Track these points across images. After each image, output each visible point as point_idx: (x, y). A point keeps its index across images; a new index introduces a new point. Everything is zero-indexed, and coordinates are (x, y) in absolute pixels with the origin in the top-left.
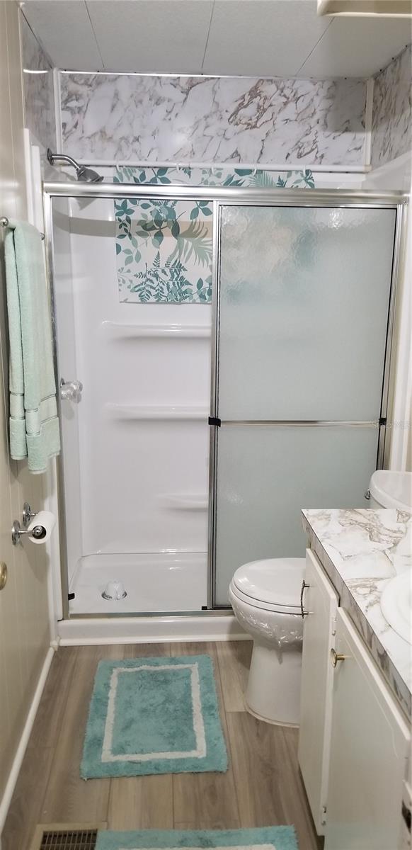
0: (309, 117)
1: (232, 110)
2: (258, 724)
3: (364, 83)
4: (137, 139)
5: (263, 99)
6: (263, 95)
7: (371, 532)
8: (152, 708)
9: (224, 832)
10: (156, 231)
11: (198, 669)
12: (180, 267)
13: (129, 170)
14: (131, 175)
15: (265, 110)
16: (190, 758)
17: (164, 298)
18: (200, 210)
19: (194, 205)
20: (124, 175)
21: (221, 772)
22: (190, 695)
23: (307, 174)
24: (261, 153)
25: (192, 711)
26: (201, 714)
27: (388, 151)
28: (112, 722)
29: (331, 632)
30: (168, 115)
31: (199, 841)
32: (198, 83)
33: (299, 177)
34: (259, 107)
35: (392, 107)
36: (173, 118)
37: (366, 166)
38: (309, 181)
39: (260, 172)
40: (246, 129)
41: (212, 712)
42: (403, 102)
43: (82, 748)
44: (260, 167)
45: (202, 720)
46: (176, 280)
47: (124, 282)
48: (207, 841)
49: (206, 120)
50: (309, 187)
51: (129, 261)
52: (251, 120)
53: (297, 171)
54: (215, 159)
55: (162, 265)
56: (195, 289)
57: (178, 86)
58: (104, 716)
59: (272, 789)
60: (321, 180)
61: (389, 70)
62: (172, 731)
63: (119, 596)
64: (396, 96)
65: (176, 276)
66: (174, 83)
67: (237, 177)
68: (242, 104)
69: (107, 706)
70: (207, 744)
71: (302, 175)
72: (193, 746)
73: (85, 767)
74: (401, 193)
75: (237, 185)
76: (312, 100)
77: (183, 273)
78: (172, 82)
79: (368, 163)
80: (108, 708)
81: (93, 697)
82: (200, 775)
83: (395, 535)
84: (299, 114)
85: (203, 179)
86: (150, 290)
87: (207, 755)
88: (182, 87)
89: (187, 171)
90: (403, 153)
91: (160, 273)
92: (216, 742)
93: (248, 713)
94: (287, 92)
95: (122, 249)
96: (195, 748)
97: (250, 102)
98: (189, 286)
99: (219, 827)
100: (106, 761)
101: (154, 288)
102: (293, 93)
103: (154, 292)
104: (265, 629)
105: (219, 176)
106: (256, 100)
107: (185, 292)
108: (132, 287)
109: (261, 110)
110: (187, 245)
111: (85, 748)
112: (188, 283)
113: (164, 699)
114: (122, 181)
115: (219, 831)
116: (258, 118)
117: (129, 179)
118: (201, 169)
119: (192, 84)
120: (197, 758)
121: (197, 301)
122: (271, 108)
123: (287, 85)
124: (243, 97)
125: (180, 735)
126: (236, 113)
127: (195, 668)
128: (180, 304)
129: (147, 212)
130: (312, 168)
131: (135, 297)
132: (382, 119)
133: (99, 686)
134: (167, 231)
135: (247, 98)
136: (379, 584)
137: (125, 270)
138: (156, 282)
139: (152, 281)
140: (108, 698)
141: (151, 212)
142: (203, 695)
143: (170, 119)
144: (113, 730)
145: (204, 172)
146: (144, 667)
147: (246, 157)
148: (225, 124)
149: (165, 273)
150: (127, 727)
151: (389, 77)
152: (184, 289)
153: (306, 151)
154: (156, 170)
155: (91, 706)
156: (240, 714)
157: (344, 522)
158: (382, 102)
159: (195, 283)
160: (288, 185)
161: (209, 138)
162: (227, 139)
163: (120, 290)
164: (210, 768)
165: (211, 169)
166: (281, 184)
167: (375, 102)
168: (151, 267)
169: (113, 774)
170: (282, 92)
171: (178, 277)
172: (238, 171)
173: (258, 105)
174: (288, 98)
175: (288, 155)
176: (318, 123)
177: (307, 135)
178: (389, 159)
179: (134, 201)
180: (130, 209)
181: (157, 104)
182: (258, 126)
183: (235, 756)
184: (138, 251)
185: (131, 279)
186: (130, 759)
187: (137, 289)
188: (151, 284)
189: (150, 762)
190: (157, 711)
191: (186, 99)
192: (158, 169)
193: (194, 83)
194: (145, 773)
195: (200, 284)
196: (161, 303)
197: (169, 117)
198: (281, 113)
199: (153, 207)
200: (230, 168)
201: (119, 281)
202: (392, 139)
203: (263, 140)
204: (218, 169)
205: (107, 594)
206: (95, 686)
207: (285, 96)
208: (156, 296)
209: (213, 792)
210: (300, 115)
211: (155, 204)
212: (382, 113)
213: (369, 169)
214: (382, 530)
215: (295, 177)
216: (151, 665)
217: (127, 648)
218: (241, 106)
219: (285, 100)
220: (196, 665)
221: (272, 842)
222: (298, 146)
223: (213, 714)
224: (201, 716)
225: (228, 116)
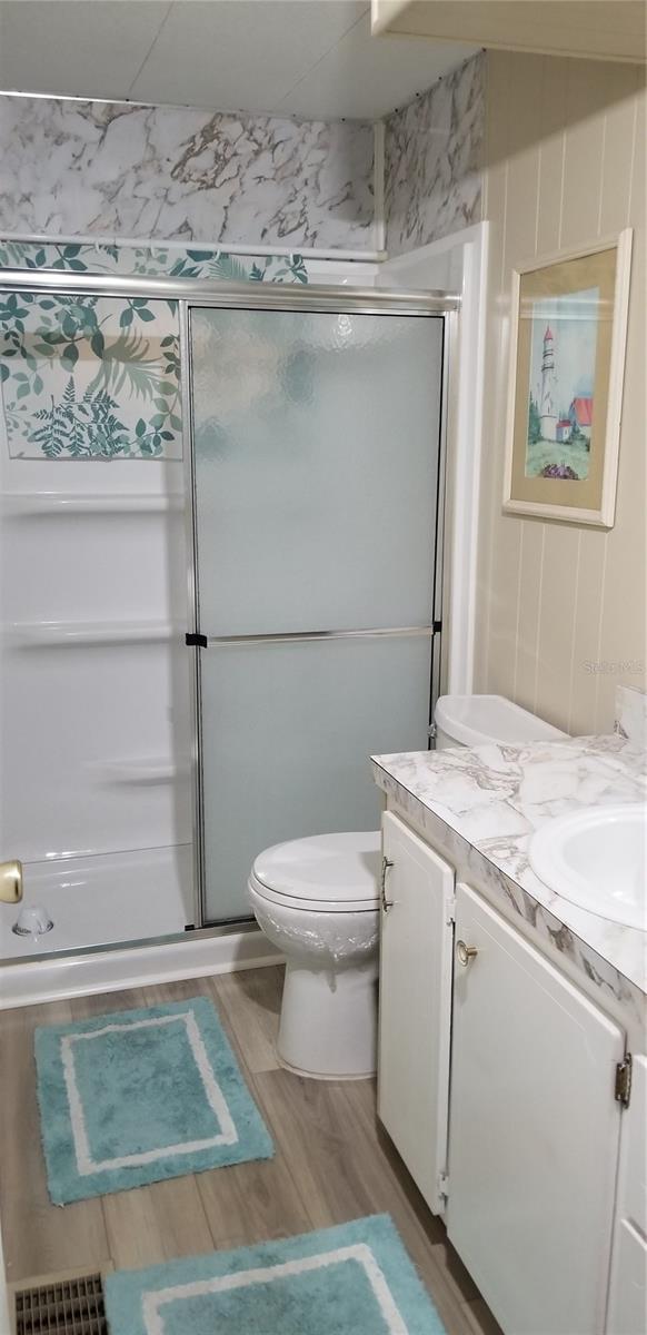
0: (292, 174)
1: (176, 159)
2: (303, 1084)
3: (371, 129)
4: (27, 198)
5: (222, 144)
6: (223, 137)
7: (477, 777)
8: (138, 1086)
9: (293, 1240)
10: (65, 345)
11: (195, 1019)
12: (108, 402)
13: (18, 247)
14: (22, 256)
15: (226, 161)
16: (216, 1147)
17: (84, 451)
18: (135, 312)
19: (126, 305)
20: (9, 254)
21: (266, 1159)
22: (192, 1057)
23: (296, 262)
24: (224, 226)
25: (201, 1080)
26: (214, 1082)
27: (415, 230)
28: (81, 1115)
29: (446, 919)
30: (75, 162)
31: (259, 1260)
32: (121, 114)
33: (282, 265)
34: (217, 156)
35: (419, 167)
36: (84, 166)
37: (379, 251)
38: (298, 272)
39: (225, 255)
40: (199, 189)
41: (233, 1077)
42: (439, 160)
43: (44, 1161)
44: (225, 248)
45: (219, 1091)
46: (103, 421)
47: (16, 425)
48: (270, 1257)
49: (136, 172)
50: (298, 281)
51: (23, 391)
52: (206, 174)
53: (280, 257)
54: (153, 234)
55: (79, 398)
56: (132, 435)
57: (89, 117)
58: (66, 1109)
59: (345, 1169)
60: (317, 271)
61: (411, 111)
62: (178, 1114)
63: (44, 928)
64: (425, 151)
65: (102, 415)
66: (84, 111)
67: (190, 263)
68: (191, 149)
69: (66, 1093)
70: (236, 1124)
71: (288, 263)
72: (216, 1129)
73: (56, 1187)
74: (441, 294)
75: (191, 274)
76: (296, 150)
77: (112, 411)
78: (80, 109)
79: (382, 248)
80: (69, 1096)
81: (40, 1084)
82: (236, 1168)
83: (509, 778)
84: (277, 170)
85: (137, 264)
86: (60, 437)
87: (239, 1138)
88: (97, 121)
89: (112, 251)
90: (444, 235)
91: (75, 410)
92: (248, 1118)
93: (284, 1070)
94: (258, 135)
95: (12, 373)
96: (219, 1132)
97: (203, 147)
98: (123, 432)
99: (282, 1235)
100: (87, 1173)
101: (67, 435)
102: (268, 138)
103: (66, 441)
104: (313, 939)
105: (162, 260)
106: (213, 145)
107: (118, 440)
108: (30, 435)
109: (221, 161)
110: (117, 368)
111: (48, 1161)
112: (121, 427)
113: (153, 1069)
114: (7, 264)
115: (283, 1240)
116: (217, 174)
117: (18, 262)
118: (133, 248)
119: (112, 115)
120: (225, 1145)
121: (137, 455)
122: (235, 159)
123: (258, 125)
124: (193, 139)
125: (191, 1115)
126: (182, 163)
127: (189, 1018)
128: (109, 460)
129: (50, 314)
130: (304, 252)
131: (36, 449)
132: (401, 182)
133: (44, 1066)
134: (84, 347)
135: (199, 141)
136: (519, 843)
137: (17, 407)
138: (70, 426)
139: (62, 424)
140: (64, 1082)
141: (56, 314)
142: (211, 1055)
143: (79, 169)
144: (85, 1127)
145: (139, 254)
146: (109, 1029)
147: (201, 232)
148: (167, 180)
149: (84, 412)
150: (108, 1117)
151: (411, 123)
152: (116, 435)
153: (291, 227)
154: (62, 249)
155: (41, 1096)
156: (272, 1073)
157: (437, 768)
158: (400, 159)
159: (133, 427)
160: (267, 278)
161: (143, 200)
162: (171, 204)
163: (9, 439)
164: (249, 1156)
165: (149, 250)
166: (258, 275)
167: (388, 157)
168: (60, 401)
169: (103, 1191)
170: (251, 134)
171: (106, 417)
172: (191, 253)
173: (216, 153)
174: (260, 145)
175: (265, 231)
176: (306, 184)
177: (291, 201)
178: (418, 244)
179: (28, 297)
180: (21, 310)
181: (57, 142)
182: (217, 185)
183: (280, 1132)
184: (38, 377)
185: (28, 420)
186: (124, 1164)
187: (38, 437)
188: (61, 428)
189: (156, 1163)
190: (147, 1089)
191: (103, 138)
192: (65, 247)
193: (115, 113)
194: (153, 1180)
195: (141, 427)
196: (80, 459)
197: (77, 165)
198: (252, 166)
199: (59, 307)
200: (179, 248)
201: (8, 424)
202: (421, 213)
203: (226, 208)
204: (161, 250)
205: (22, 926)
206: (39, 1068)
207: (255, 141)
208: (71, 447)
209: (262, 1191)
210: (279, 173)
211: (63, 302)
212: (402, 175)
213: (384, 256)
214: (490, 774)
215: (277, 265)
216: (121, 1024)
217: (74, 1004)
218: (190, 153)
219: (256, 147)
220: (191, 1013)
221: (364, 1240)
222: (279, 218)
223: (234, 1080)
224: (217, 1086)
225: (170, 167)
